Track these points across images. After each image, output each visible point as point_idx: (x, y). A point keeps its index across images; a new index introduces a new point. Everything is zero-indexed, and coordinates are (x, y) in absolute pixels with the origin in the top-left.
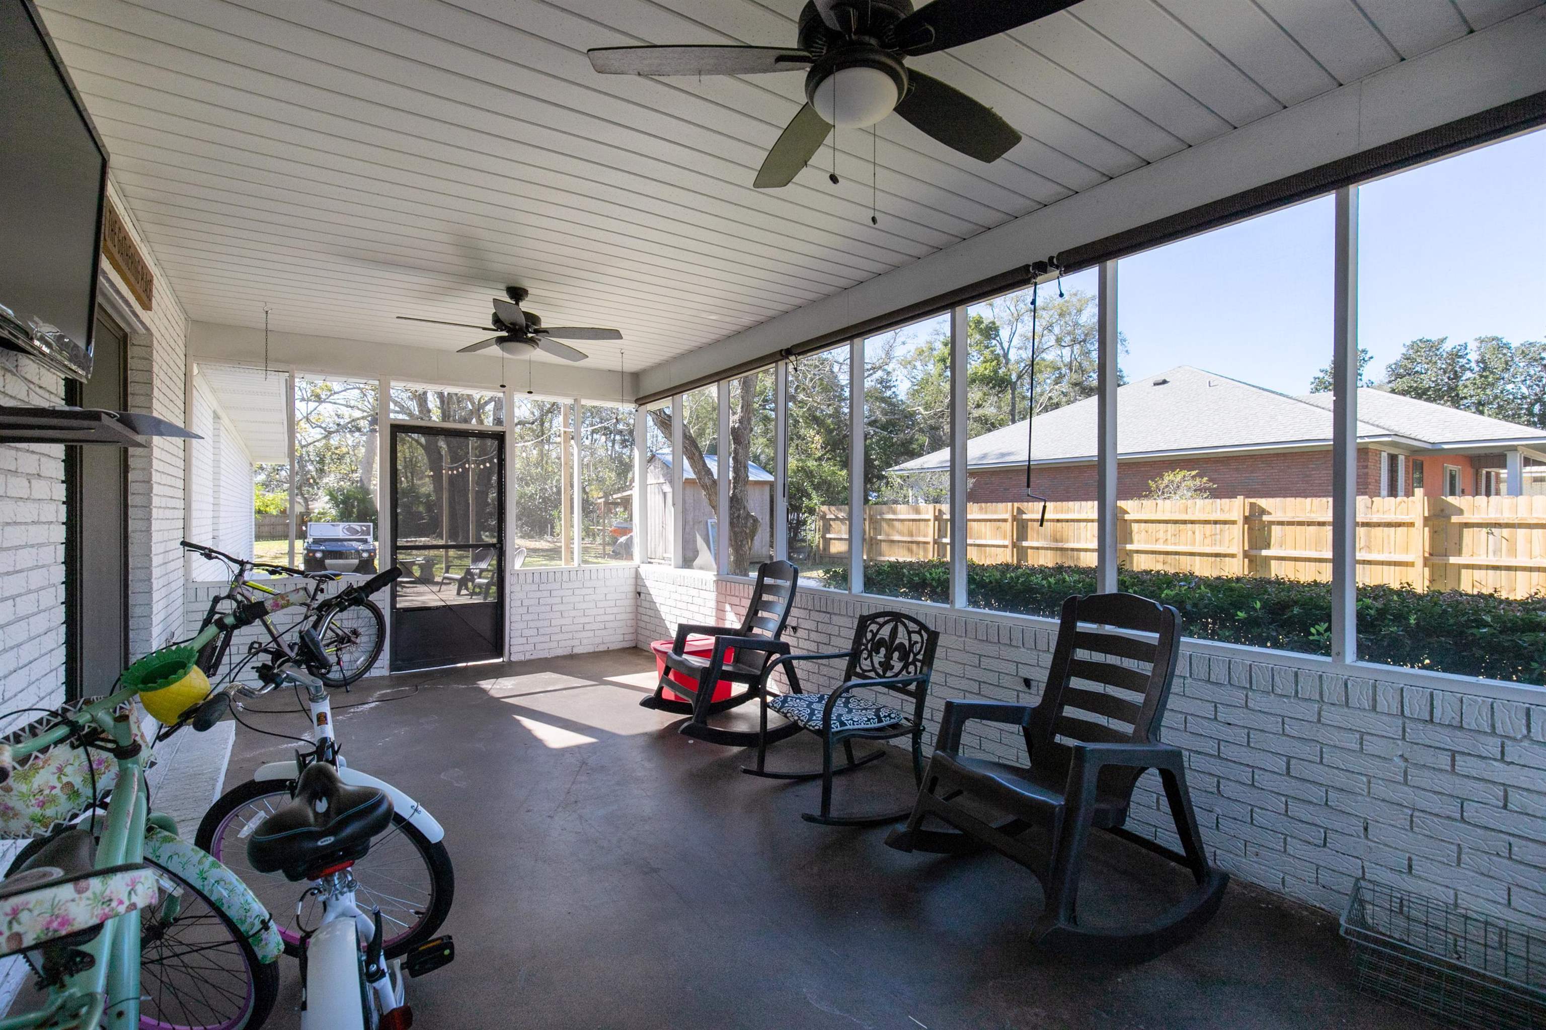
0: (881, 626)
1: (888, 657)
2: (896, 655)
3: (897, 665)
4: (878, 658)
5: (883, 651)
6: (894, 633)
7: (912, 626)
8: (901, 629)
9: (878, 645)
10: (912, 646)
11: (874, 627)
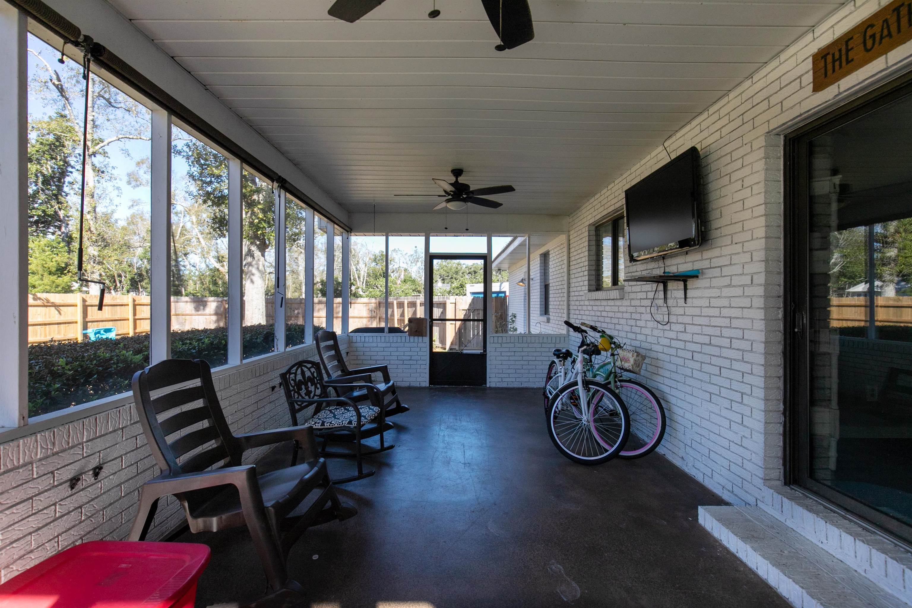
0: (295, 374)
1: (307, 388)
2: (309, 384)
3: (312, 388)
4: (303, 392)
5: (303, 387)
6: (303, 373)
7: (309, 366)
8: (305, 369)
9: (299, 385)
10: (313, 374)
11: (292, 376)
